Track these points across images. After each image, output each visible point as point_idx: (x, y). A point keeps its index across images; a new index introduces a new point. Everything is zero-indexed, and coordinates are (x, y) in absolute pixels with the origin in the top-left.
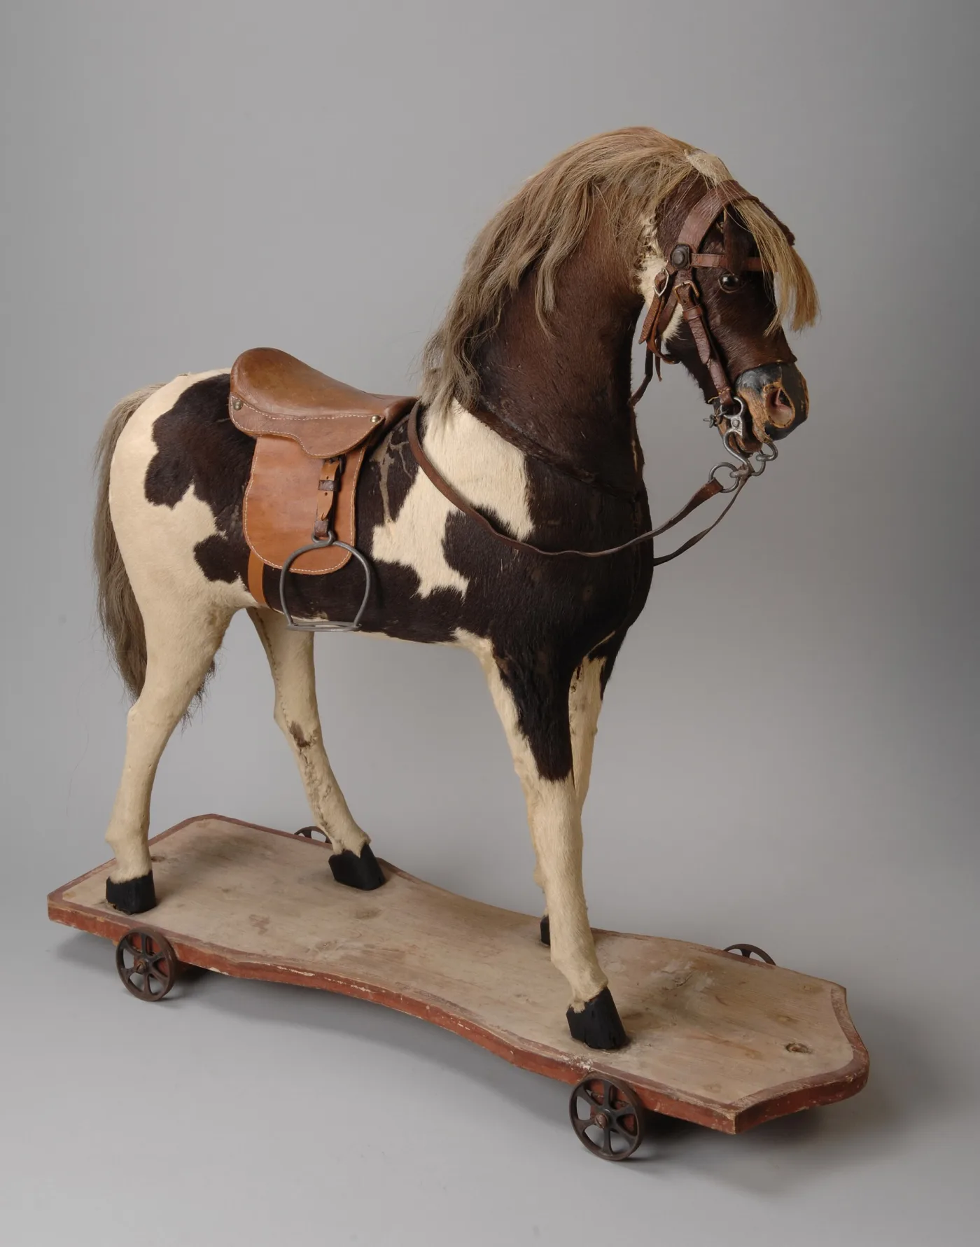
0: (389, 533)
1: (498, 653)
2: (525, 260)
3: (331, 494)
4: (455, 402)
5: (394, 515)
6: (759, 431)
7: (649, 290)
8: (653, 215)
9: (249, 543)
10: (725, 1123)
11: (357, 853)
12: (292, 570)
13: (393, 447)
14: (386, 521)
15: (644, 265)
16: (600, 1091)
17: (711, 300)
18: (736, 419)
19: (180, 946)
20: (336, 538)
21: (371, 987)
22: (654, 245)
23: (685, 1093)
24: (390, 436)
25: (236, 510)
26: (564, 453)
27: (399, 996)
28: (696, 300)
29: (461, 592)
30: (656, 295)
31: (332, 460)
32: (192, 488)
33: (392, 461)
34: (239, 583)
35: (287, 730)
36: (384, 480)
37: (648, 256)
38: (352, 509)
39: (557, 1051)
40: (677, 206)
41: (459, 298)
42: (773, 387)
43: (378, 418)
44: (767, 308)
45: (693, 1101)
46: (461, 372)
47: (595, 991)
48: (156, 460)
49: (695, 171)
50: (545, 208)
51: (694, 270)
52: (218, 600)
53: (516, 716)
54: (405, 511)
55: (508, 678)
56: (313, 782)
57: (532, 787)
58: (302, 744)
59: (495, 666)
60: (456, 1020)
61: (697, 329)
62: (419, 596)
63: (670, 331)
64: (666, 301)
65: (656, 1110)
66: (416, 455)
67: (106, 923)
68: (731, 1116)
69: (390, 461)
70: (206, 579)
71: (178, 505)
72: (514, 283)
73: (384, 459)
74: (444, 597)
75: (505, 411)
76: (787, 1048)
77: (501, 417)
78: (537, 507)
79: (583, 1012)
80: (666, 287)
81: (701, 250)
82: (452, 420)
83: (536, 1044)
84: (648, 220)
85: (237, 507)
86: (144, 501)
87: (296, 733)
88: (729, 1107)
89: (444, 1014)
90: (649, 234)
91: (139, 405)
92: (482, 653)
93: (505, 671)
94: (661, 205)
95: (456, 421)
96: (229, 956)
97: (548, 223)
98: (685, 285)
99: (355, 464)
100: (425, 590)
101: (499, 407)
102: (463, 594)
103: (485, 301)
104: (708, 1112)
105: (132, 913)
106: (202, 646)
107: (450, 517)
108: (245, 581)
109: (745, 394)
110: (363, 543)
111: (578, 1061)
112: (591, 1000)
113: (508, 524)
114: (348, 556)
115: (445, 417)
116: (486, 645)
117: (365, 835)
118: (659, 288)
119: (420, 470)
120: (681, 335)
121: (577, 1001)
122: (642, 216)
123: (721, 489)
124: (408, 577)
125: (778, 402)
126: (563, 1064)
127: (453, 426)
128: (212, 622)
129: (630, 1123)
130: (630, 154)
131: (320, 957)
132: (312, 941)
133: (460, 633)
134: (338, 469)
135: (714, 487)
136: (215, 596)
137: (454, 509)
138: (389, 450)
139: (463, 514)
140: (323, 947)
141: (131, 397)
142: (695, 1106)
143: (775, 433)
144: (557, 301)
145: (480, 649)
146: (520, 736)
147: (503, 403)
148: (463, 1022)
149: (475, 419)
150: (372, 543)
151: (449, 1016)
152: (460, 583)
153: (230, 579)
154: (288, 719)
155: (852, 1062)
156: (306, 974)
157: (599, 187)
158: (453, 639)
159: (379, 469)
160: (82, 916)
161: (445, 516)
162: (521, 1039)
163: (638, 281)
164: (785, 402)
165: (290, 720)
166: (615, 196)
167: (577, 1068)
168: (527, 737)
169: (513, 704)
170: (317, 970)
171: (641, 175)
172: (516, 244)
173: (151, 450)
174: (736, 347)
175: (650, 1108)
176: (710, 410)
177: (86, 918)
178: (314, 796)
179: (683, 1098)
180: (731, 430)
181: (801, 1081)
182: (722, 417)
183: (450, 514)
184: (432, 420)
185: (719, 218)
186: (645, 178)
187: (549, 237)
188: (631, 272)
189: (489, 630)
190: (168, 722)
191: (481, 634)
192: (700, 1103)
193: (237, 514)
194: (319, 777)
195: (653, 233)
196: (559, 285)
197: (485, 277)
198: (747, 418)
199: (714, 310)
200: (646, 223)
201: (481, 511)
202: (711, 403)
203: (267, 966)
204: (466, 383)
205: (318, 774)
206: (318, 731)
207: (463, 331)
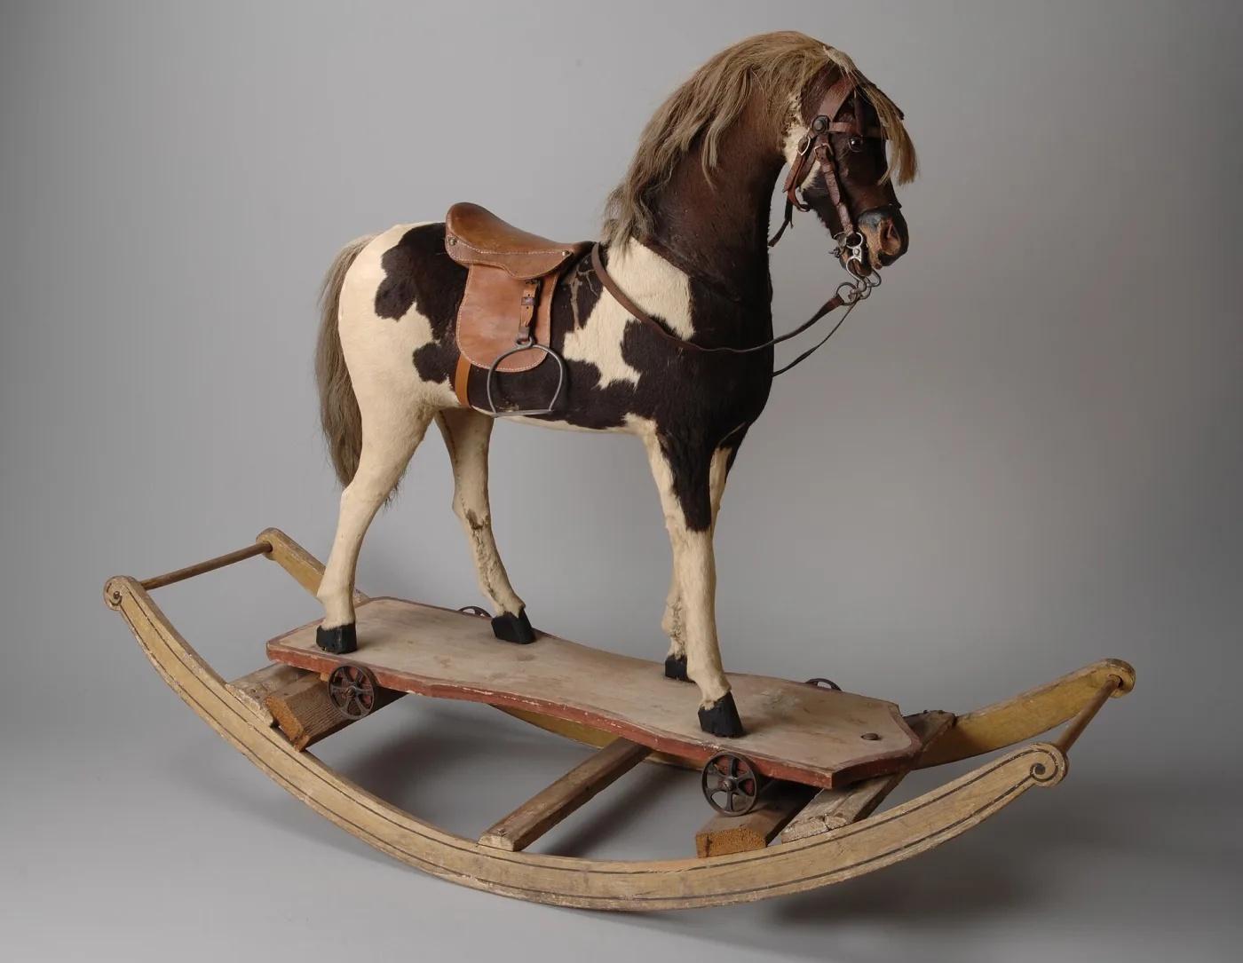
0: (578, 337)
1: (660, 431)
2: (695, 128)
3: (531, 309)
4: (633, 240)
5: (583, 324)
6: (874, 258)
7: (792, 152)
8: (799, 94)
9: (460, 348)
10: (824, 781)
11: (516, 614)
12: (498, 369)
13: (581, 274)
14: (576, 328)
15: (789, 132)
16: (727, 764)
17: (840, 157)
18: (856, 249)
19: (383, 675)
20: (536, 341)
21: (539, 701)
22: (798, 116)
23: (794, 762)
24: (578, 267)
25: (450, 323)
26: (719, 277)
27: (562, 706)
28: (831, 157)
29: (633, 384)
30: (798, 155)
31: (532, 281)
32: (415, 305)
33: (581, 284)
34: (447, 383)
35: (464, 516)
36: (574, 297)
37: (793, 124)
38: (549, 319)
39: (692, 738)
40: (817, 87)
41: (638, 160)
42: (886, 224)
43: (567, 253)
44: (882, 166)
45: (799, 766)
46: (639, 215)
47: (722, 693)
48: (384, 283)
49: (831, 62)
50: (713, 88)
51: (830, 136)
52: (427, 399)
53: (672, 480)
54: (590, 321)
55: (667, 452)
56: (483, 558)
57: (681, 537)
58: (476, 527)
59: (658, 442)
60: (609, 721)
61: (830, 179)
62: (599, 387)
63: (808, 181)
64: (807, 158)
65: (771, 775)
66: (602, 278)
67: (319, 659)
68: (829, 775)
69: (579, 283)
70: (420, 379)
71: (403, 318)
72: (685, 147)
73: (575, 284)
74: (619, 387)
75: (674, 244)
76: (862, 737)
77: (671, 248)
78: (697, 318)
79: (712, 710)
80: (807, 148)
81: (836, 120)
82: (630, 252)
83: (675, 734)
84: (795, 97)
85: (451, 321)
86: (374, 316)
87: (471, 518)
88: (827, 770)
89: (599, 717)
90: (796, 108)
91: (362, 249)
92: (647, 433)
93: (666, 446)
94: (805, 86)
95: (633, 252)
96: (423, 681)
97: (715, 99)
98: (823, 147)
99: (551, 285)
100: (604, 383)
101: (669, 241)
102: (635, 385)
103: (661, 162)
104: (811, 774)
105: (339, 653)
106: (410, 436)
107: (628, 324)
108: (453, 382)
109: (864, 230)
110: (556, 344)
111: (709, 743)
112: (719, 700)
113: (675, 329)
114: (545, 354)
115: (625, 250)
116: (651, 425)
117: (521, 601)
118: (802, 149)
119: (604, 289)
120: (817, 186)
121: (708, 701)
122: (790, 94)
123: (843, 303)
124: (592, 372)
125: (889, 236)
126: (698, 746)
127: (631, 255)
128: (420, 417)
129: (749, 787)
130: (779, 49)
131: (496, 682)
132: (488, 673)
133: (630, 418)
134: (537, 289)
135: (838, 301)
136: (426, 394)
137: (632, 318)
138: (578, 276)
139: (639, 321)
140: (496, 676)
141: (355, 242)
142: (802, 770)
143: (886, 260)
144: (719, 160)
145: (645, 428)
146: (674, 496)
147: (672, 238)
148: (615, 722)
149: (649, 250)
150: (563, 346)
151: (603, 719)
152: (634, 377)
153: (439, 380)
154: (465, 507)
155: (911, 745)
156: (486, 693)
157: (756, 73)
158: (622, 423)
159: (570, 289)
160: (298, 655)
161: (624, 324)
162: (664, 731)
163: (784, 146)
164: (894, 235)
165: (467, 508)
166: (768, 81)
167: (709, 748)
168: (679, 498)
169: (670, 471)
170: (495, 690)
171: (790, 63)
172: (688, 116)
173: (382, 275)
174: (858, 194)
175: (766, 774)
176: (834, 244)
177: (302, 657)
178: (484, 568)
179: (792, 765)
180: (852, 257)
181: (877, 755)
182: (846, 247)
183: (628, 322)
184: (613, 254)
185: (851, 95)
186: (792, 67)
187: (715, 110)
188: (779, 136)
189: (654, 413)
190: (377, 499)
191: (648, 417)
192: (805, 768)
193: (450, 326)
194: (488, 554)
195: (799, 107)
196: (720, 148)
197: (661, 142)
198: (865, 249)
199: (843, 165)
200: (793, 100)
201: (655, 319)
202: (835, 239)
203: (455, 688)
204: (643, 225)
205: (488, 551)
206: (488, 518)
207: (640, 184)
